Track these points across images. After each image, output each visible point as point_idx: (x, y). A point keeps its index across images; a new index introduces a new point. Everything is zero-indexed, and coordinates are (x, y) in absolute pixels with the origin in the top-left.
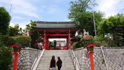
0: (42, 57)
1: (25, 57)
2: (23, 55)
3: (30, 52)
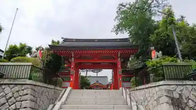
0: (65, 103)
1: (20, 102)
2: (17, 98)
3: (34, 91)
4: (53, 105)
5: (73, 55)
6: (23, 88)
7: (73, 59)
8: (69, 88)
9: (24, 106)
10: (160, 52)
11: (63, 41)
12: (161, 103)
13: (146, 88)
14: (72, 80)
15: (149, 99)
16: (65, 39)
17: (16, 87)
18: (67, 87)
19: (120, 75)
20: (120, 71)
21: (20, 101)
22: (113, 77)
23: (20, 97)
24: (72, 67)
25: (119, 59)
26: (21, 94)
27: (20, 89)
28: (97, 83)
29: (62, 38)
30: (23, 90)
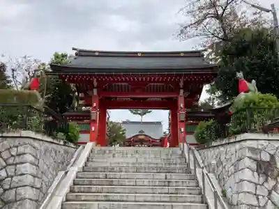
1: (14, 167)
2: (7, 159)
3: (34, 148)
4: (63, 173)
5: (95, 84)
6: (17, 143)
7: (95, 91)
8: (90, 145)
9: (20, 173)
11: (76, 54)
12: (240, 168)
13: (222, 145)
14: (93, 129)
15: (224, 164)
16: (81, 51)
17: (5, 142)
18: (86, 143)
19: (182, 121)
21: (13, 164)
22: (170, 124)
23: (13, 158)
24: (95, 105)
25: (182, 91)
26: (14, 153)
27: (12, 146)
28: (141, 135)
29: (74, 49)
30: (17, 147)
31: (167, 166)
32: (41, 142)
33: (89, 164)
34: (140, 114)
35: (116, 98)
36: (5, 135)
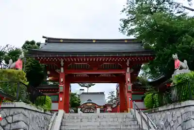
2: (5, 126)
3: (25, 116)
5: (62, 64)
6: (12, 113)
7: (62, 69)
10: (185, 61)
11: (46, 41)
13: (168, 110)
14: (61, 99)
15: (172, 125)
16: (49, 39)
18: (58, 111)
19: (130, 92)
20: (129, 86)
24: (62, 80)
25: (128, 69)
26: (10, 121)
27: (8, 115)
28: (90, 103)
29: (44, 37)
30: (12, 116)
31: (125, 128)
32: (29, 111)
33: (63, 128)
34: (86, 87)
35: (76, 75)
36: (2, 106)
